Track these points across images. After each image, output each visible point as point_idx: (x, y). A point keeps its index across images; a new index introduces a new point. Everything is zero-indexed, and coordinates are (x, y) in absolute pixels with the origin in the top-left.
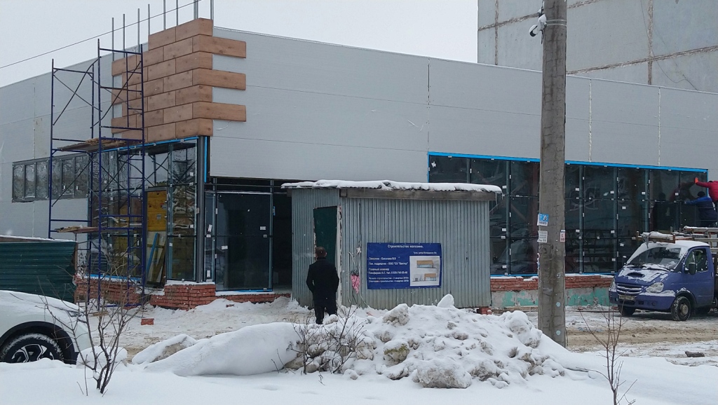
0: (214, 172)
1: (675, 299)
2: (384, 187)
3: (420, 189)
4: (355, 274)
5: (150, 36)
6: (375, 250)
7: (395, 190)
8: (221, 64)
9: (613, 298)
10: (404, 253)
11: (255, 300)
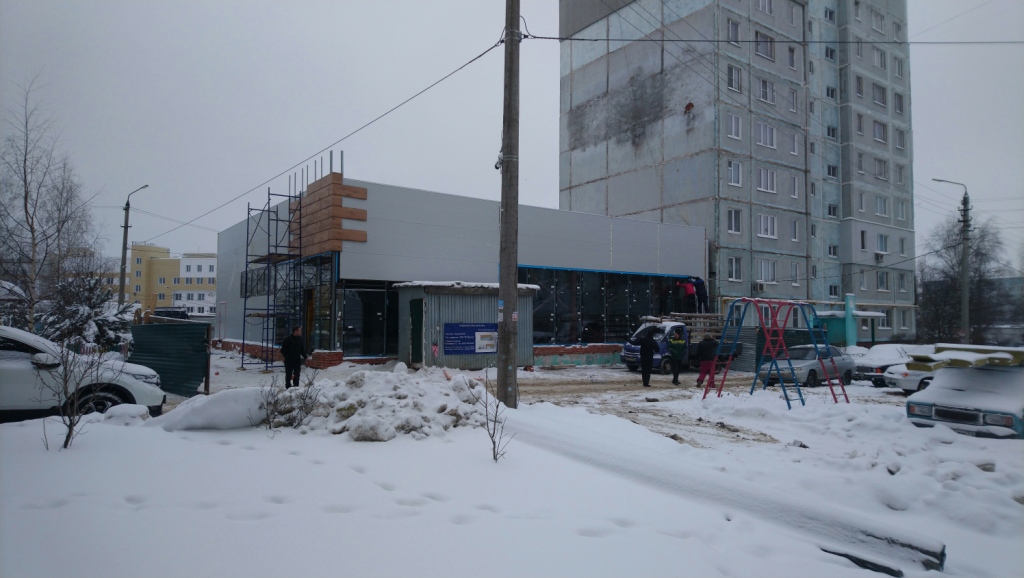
0: (342, 276)
1: (662, 360)
2: (456, 286)
3: (482, 287)
4: (435, 344)
5: (308, 186)
6: (450, 328)
7: (464, 287)
8: (348, 203)
9: (623, 360)
10: (471, 330)
11: (372, 362)
